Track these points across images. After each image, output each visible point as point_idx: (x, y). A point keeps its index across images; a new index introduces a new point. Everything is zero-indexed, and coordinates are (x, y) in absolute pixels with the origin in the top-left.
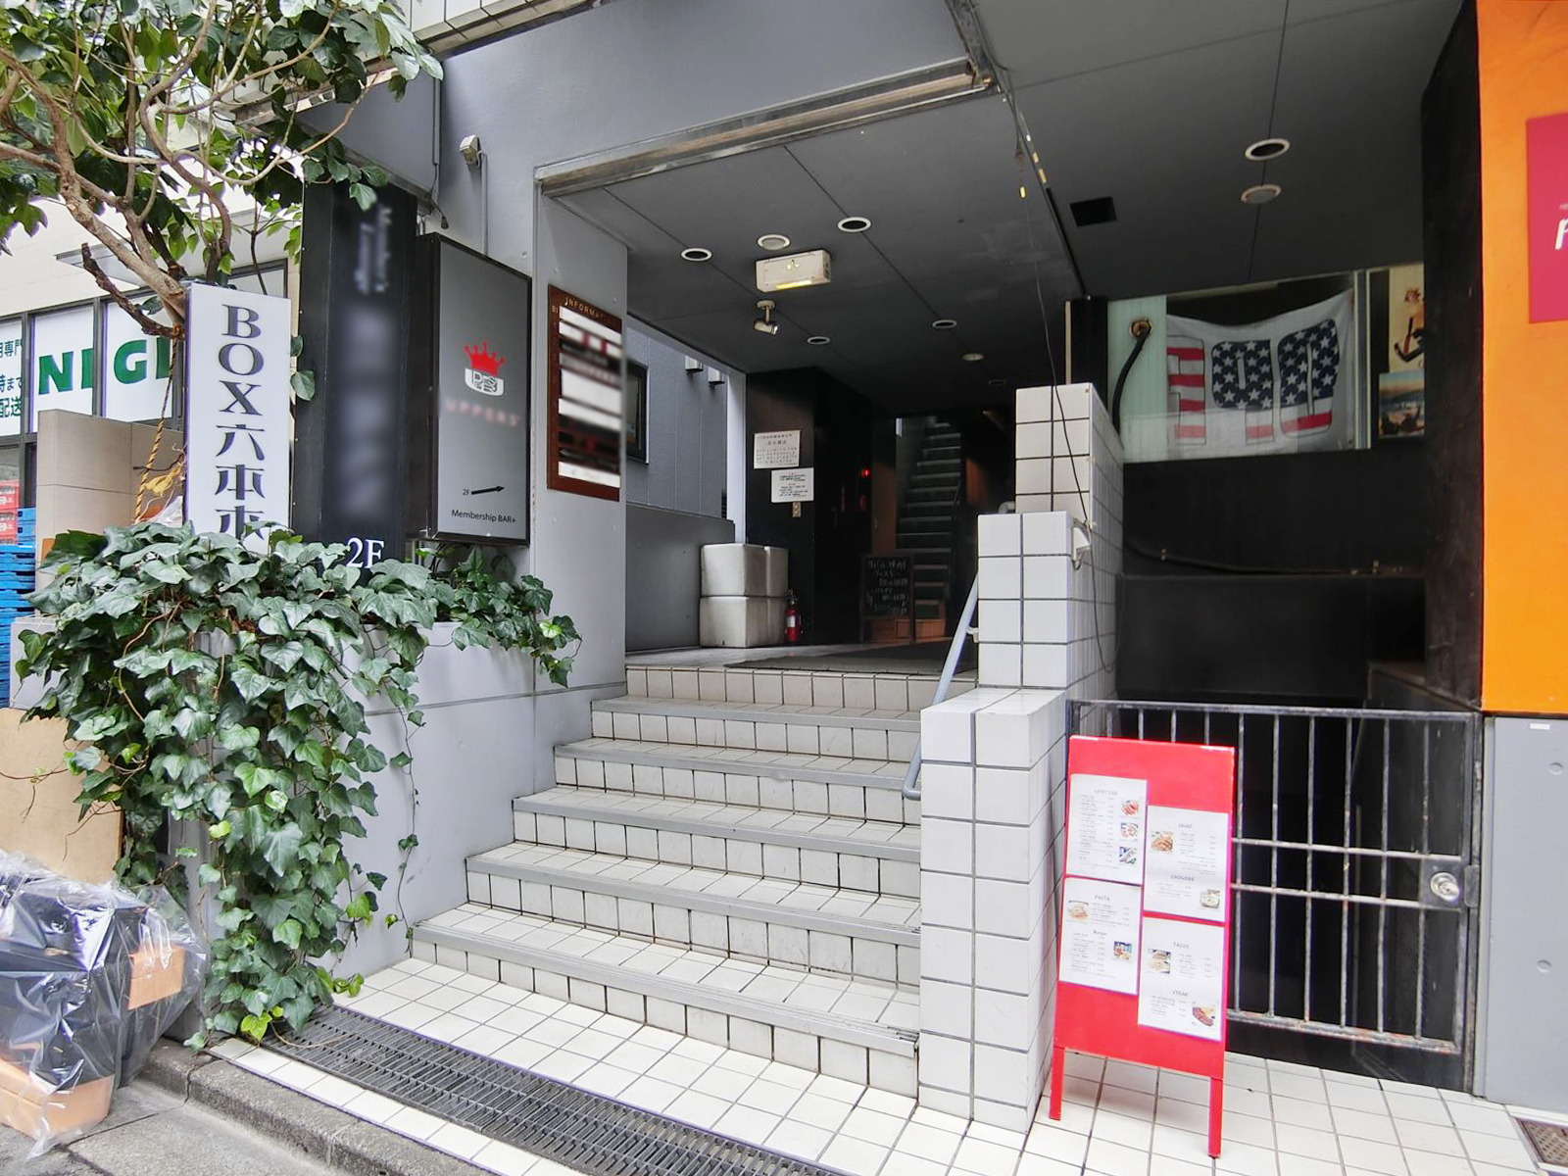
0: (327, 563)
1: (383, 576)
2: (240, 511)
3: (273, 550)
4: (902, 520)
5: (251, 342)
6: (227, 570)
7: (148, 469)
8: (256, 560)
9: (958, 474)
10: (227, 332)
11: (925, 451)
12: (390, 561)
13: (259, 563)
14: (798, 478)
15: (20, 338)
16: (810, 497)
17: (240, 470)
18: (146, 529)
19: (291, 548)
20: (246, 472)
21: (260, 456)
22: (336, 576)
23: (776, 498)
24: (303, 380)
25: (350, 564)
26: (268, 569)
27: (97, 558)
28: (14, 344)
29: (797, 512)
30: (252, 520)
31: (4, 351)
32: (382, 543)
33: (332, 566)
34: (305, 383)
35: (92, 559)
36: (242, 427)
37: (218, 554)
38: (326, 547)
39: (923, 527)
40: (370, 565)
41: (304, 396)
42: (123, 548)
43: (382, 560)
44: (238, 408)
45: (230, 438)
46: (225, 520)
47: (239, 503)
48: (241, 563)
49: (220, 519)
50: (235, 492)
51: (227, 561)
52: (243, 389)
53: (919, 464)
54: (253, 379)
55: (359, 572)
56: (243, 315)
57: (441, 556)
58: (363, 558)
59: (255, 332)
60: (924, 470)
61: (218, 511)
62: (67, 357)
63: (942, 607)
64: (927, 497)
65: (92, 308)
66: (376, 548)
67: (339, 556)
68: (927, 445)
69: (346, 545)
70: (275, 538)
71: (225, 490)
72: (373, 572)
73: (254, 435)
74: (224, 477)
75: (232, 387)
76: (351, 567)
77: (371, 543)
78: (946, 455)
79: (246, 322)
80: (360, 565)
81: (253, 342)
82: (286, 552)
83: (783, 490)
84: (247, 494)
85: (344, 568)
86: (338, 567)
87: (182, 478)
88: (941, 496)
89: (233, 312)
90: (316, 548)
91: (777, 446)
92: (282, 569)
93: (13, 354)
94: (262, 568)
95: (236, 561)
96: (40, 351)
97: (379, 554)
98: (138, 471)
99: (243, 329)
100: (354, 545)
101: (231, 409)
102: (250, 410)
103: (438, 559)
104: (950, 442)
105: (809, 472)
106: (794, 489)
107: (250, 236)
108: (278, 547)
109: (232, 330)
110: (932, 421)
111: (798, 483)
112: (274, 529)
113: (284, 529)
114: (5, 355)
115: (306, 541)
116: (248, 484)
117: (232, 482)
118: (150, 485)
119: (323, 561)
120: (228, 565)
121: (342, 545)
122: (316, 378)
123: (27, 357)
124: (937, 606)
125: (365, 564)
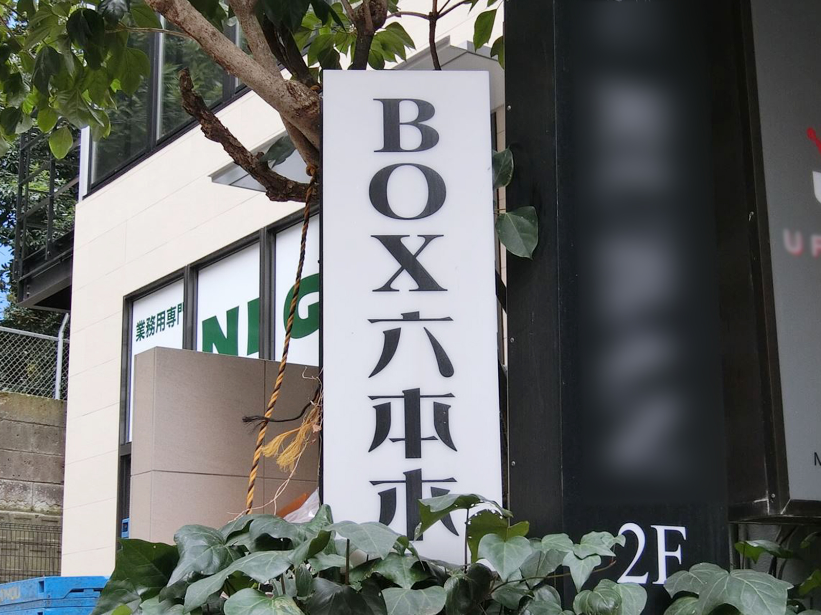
0: (580, 576)
1: (692, 600)
2: (413, 480)
3: (475, 556)
5: (425, 158)
6: (382, 603)
7: (267, 421)
8: (441, 579)
10: (381, 146)
12: (702, 569)
13: (449, 585)
15: (181, 301)
17: (412, 398)
18: (246, 530)
19: (508, 548)
20: (424, 402)
21: (446, 368)
22: (600, 604)
24: (518, 224)
25: (624, 579)
26: (467, 595)
27: (164, 592)
28: (176, 310)
30: (433, 495)
31: (166, 321)
32: (682, 530)
33: (591, 583)
34: (522, 229)
35: (157, 593)
36: (412, 317)
37: (373, 571)
38: (576, 540)
40: (662, 579)
41: (522, 252)
42: (202, 567)
43: (686, 565)
44: (406, 281)
45: (392, 340)
46: (388, 501)
47: (413, 464)
48: (416, 587)
49: (378, 500)
50: (403, 444)
51: (388, 582)
52: (412, 245)
54: (429, 225)
55: (644, 593)
56: (408, 112)
57: (786, 555)
58: (648, 565)
59: (430, 140)
61: (374, 483)
62: (233, 315)
65: (258, 244)
66: (672, 541)
67: (603, 558)
69: (615, 534)
70: (475, 530)
71: (387, 442)
72: (671, 591)
73: (434, 328)
74: (383, 415)
75: (393, 244)
76: (628, 585)
77: (661, 530)
79: (415, 123)
80: (643, 579)
81: (428, 158)
82: (499, 560)
84: (425, 446)
85: (615, 587)
86: (603, 584)
87: (316, 429)
89: (391, 108)
90: (557, 542)
92: (494, 596)
93: (176, 323)
94: (454, 597)
95: (406, 581)
96: (203, 314)
97: (678, 554)
98: (251, 425)
99: (410, 137)
100: (630, 535)
101: (393, 286)
102: (426, 283)
103: (780, 561)
107: (428, 22)
108: (482, 548)
109: (391, 143)
112: (474, 511)
113: (493, 509)
114: (167, 326)
115: (535, 535)
116: (427, 426)
117: (398, 427)
118: (269, 449)
119: (573, 572)
120: (387, 593)
121: (606, 534)
122: (540, 216)
123: (189, 324)
125: (654, 575)
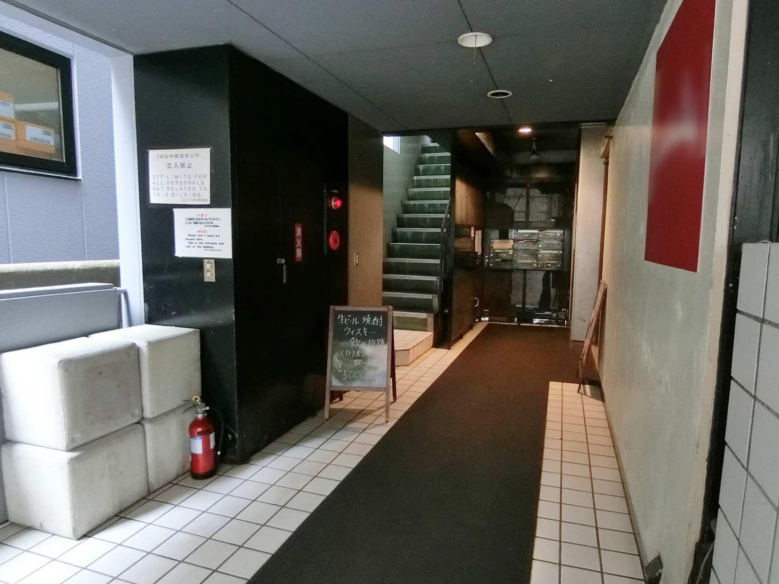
4: (399, 230)
9: (448, 189)
11: (421, 167)
14: (210, 223)
16: (226, 252)
23: (182, 250)
29: (210, 275)
39: (417, 238)
53: (415, 178)
60: (419, 184)
63: (431, 321)
64: (421, 210)
68: (421, 161)
78: (438, 172)
83: (191, 239)
88: (433, 209)
91: (180, 172)
104: (441, 160)
105: (224, 216)
106: (206, 239)
110: (427, 141)
111: (211, 231)
124: (426, 320)
